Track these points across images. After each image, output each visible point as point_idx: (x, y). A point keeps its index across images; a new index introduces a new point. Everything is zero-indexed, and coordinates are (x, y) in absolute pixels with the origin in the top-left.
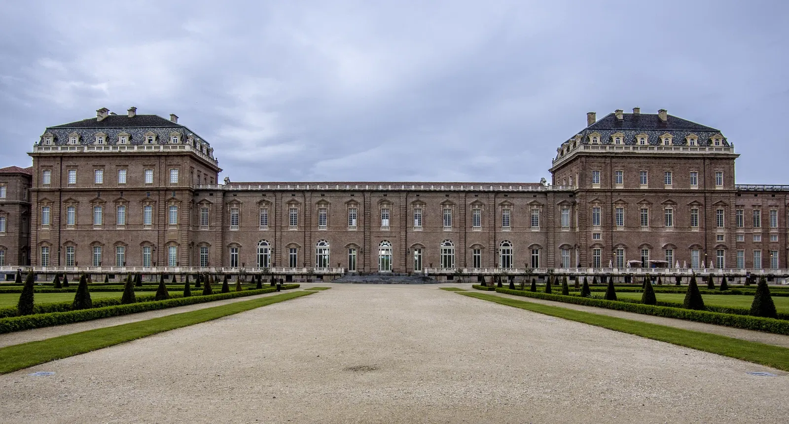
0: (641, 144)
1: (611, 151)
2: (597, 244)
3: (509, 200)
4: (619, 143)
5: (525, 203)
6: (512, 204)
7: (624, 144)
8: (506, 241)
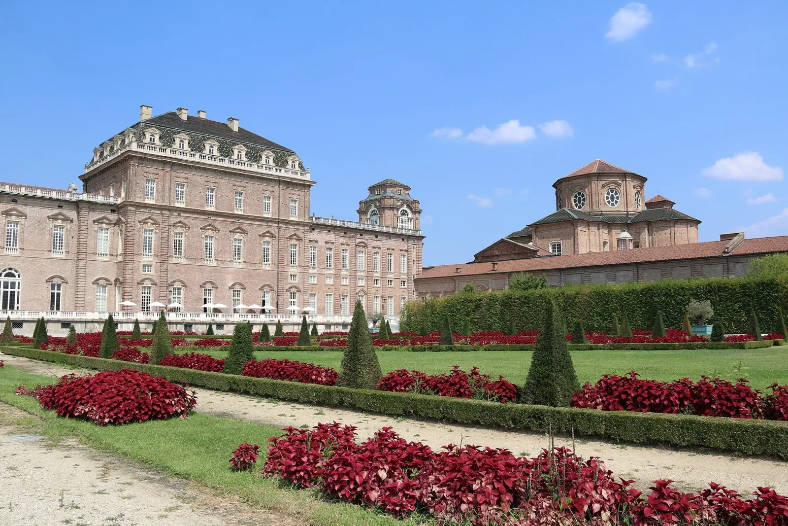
0: (210, 152)
1: (172, 156)
2: (147, 279)
3: (19, 208)
4: (183, 147)
5: (45, 215)
6: (22, 215)
7: (189, 149)
8: (11, 269)
